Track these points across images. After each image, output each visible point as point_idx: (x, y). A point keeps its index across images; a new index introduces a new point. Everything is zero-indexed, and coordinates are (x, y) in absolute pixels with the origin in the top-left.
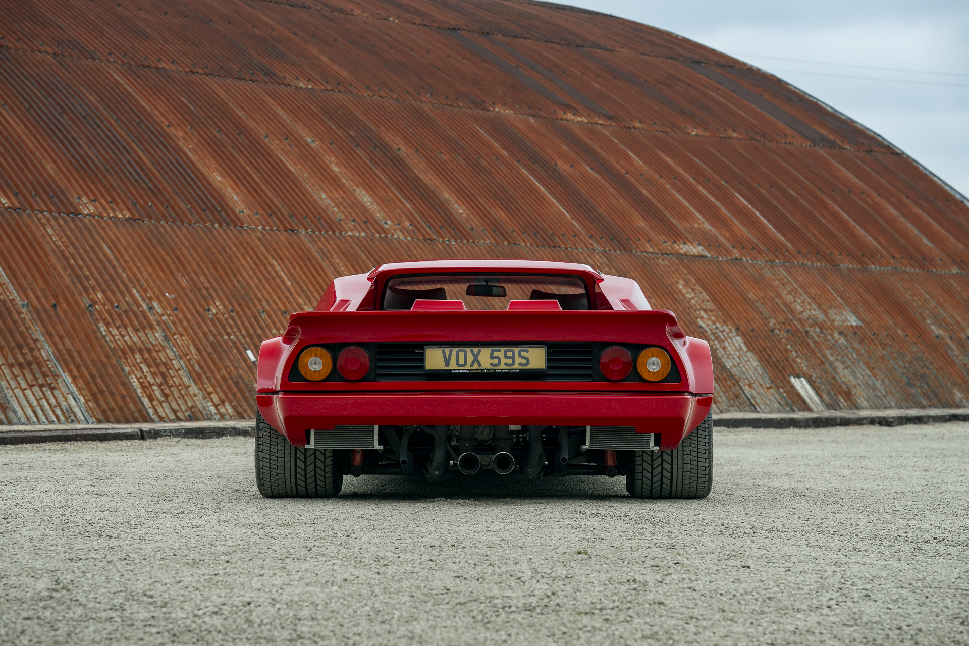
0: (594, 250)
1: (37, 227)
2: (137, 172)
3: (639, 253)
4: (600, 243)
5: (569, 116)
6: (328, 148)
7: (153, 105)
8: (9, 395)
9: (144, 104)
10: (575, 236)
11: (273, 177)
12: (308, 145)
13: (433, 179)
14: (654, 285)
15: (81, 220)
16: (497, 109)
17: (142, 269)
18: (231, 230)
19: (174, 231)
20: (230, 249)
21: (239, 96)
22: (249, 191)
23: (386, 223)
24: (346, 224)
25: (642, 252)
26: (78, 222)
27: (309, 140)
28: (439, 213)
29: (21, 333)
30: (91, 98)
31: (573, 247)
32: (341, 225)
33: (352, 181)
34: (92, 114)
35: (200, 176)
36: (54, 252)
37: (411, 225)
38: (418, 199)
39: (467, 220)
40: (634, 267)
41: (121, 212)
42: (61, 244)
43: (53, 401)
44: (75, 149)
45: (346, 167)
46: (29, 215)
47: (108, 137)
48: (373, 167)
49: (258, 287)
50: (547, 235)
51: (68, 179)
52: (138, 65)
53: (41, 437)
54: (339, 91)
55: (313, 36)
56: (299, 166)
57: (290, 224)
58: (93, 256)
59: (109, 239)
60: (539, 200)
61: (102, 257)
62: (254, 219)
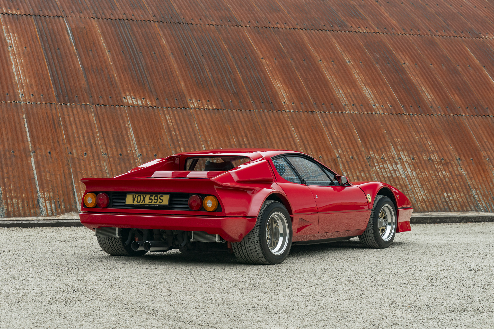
1: (162, 115)
6: (357, 65)
7: (259, 48)
9: (254, 48)
12: (345, 63)
13: (419, 80)
15: (187, 111)
18: (273, 113)
19: (238, 115)
21: (315, 40)
22: (294, 91)
23: (375, 105)
24: (348, 107)
26: (185, 112)
27: (347, 61)
28: (413, 99)
32: (344, 108)
33: (364, 83)
37: (391, 106)
38: (403, 91)
39: (431, 102)
41: (212, 106)
42: (171, 124)
44: (200, 74)
45: (364, 75)
46: (159, 110)
47: (223, 66)
48: (381, 74)
49: (277, 143)
50: (483, 109)
51: (189, 90)
52: (262, 27)
55: (388, 2)
56: (333, 76)
57: (311, 108)
58: (186, 129)
61: (191, 129)
62: (290, 106)
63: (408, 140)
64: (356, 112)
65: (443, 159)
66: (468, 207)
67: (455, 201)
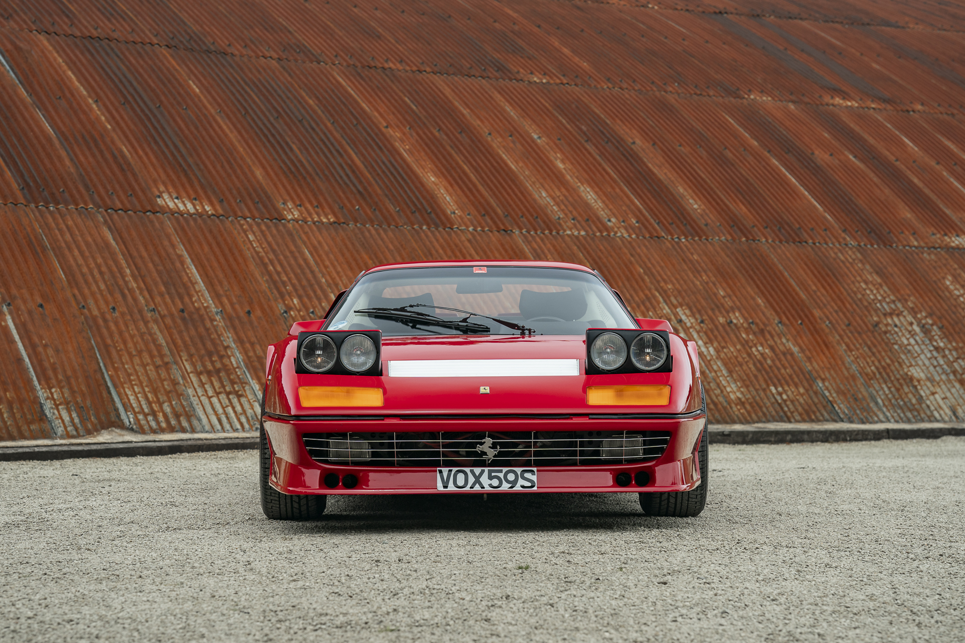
0: (846, 245)
1: (239, 233)
2: (347, 175)
3: (901, 247)
4: (855, 238)
5: (838, 100)
6: (555, 144)
7: (373, 106)
8: (195, 403)
9: (364, 105)
10: (825, 230)
11: (491, 177)
12: (533, 141)
13: (668, 173)
14: (915, 281)
15: (284, 226)
16: (752, 97)
17: (342, 273)
18: (439, 232)
19: (379, 234)
20: (437, 251)
21: (466, 94)
22: (463, 191)
23: (609, 221)
24: (565, 222)
25: (904, 247)
26: (281, 228)
27: (535, 136)
28: (671, 209)
29: (213, 341)
30: (311, 102)
31: (822, 241)
32: (560, 224)
33: (577, 178)
34: (308, 118)
35: (413, 177)
36: (253, 257)
37: (637, 222)
38: (648, 194)
39: (702, 215)
40: (893, 263)
41: (326, 216)
42: (261, 250)
43: (239, 409)
44: (286, 154)
45: (572, 164)
46: (232, 221)
47: (322, 140)
48: (602, 162)
50: (792, 230)
51: (275, 185)
52: (363, 67)
53: (217, 445)
54: (576, 85)
55: (558, 28)
56: (521, 164)
57: (503, 224)
58: (292, 262)
59: (311, 244)
60: (788, 192)
61: (302, 262)
62: (466, 220)
63: (685, 287)
64: (583, 233)
65: (752, 323)
66: (818, 414)
67: (792, 402)
